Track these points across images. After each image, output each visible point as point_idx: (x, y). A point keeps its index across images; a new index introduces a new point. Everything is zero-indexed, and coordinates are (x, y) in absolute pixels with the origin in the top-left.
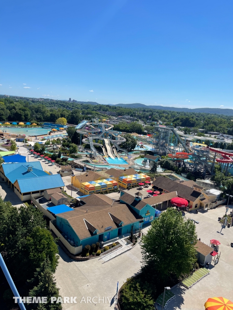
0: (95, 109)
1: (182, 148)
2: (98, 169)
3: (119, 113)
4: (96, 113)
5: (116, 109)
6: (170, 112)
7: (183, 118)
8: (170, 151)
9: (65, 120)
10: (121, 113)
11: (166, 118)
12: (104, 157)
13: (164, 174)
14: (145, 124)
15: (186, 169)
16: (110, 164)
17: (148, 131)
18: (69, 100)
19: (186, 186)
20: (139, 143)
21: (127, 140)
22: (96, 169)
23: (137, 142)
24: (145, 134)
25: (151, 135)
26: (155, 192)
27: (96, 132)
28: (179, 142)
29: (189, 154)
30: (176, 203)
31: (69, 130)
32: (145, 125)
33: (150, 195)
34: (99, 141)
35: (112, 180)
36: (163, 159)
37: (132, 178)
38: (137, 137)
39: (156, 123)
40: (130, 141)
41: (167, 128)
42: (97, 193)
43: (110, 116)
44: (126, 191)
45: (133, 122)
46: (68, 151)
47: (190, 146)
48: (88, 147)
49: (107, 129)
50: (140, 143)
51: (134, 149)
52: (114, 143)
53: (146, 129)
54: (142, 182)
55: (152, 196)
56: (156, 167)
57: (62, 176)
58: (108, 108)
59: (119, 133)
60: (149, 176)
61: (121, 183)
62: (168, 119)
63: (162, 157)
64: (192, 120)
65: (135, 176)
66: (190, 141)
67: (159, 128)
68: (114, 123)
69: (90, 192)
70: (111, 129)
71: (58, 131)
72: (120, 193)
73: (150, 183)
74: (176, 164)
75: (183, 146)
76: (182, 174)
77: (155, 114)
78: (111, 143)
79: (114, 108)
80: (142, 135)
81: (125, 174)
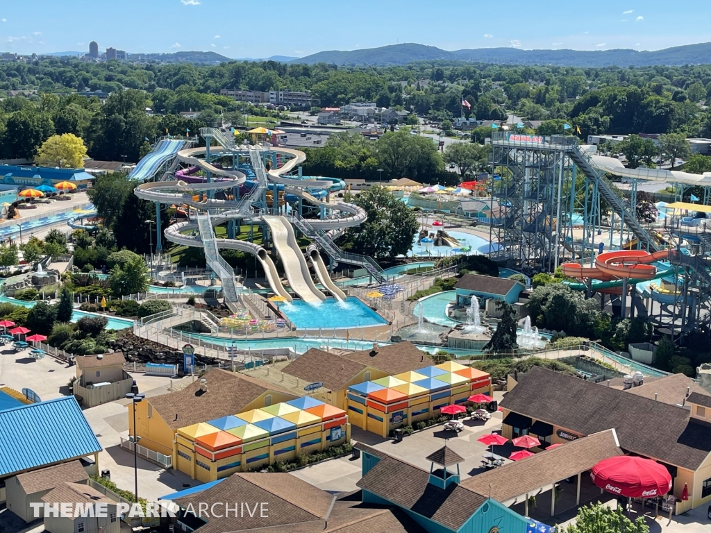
0: (211, 82)
1: (621, 231)
2: (248, 360)
3: (323, 94)
4: (219, 103)
5: (309, 76)
6: (555, 71)
7: (615, 98)
8: (571, 250)
9: (76, 143)
10: (335, 95)
11: (540, 99)
12: (271, 300)
13: (552, 356)
14: (449, 135)
15: (650, 326)
16: (302, 332)
17: (465, 166)
18: (88, 51)
19: (655, 403)
20: (426, 223)
21: (372, 216)
22: (239, 358)
23: (419, 220)
24: (449, 180)
25: (479, 183)
26: (515, 441)
27: (225, 188)
28: (605, 204)
29: (656, 255)
30: (614, 484)
31: (100, 189)
32: (448, 141)
33: (497, 457)
34: (243, 229)
35: (318, 403)
36: (542, 290)
37: (407, 386)
38: (414, 196)
39: (495, 125)
40: (386, 218)
41: (547, 145)
42: (253, 470)
43: (283, 110)
44: (386, 448)
45: (392, 129)
46: (103, 284)
47: (660, 221)
48: (193, 260)
49: (275, 173)
50: (431, 221)
51: (405, 253)
52: (312, 233)
53: (451, 159)
54: (457, 402)
55: (507, 461)
56: (515, 327)
57: (83, 404)
58: (272, 73)
59: (331, 184)
60: (484, 369)
61: (361, 412)
62: (549, 105)
63: (536, 278)
64: (658, 102)
65: (424, 377)
66: (655, 198)
67: (511, 148)
68: (303, 142)
69: (219, 469)
70: (294, 171)
71: (51, 195)
72: (360, 460)
73: (494, 404)
74: (603, 307)
75: (626, 221)
76: (631, 347)
77: (488, 88)
78: (299, 235)
79: (302, 72)
80: (436, 188)
81: (376, 369)
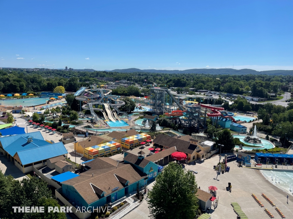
0: (92, 75)
1: (176, 106)
2: (100, 134)
3: (116, 78)
4: (94, 80)
5: (113, 74)
6: (163, 74)
7: (175, 80)
8: (167, 110)
9: (63, 88)
10: (118, 78)
11: (160, 80)
12: (105, 121)
13: (163, 132)
14: (142, 87)
15: (182, 125)
16: (111, 128)
17: (145, 93)
18: (65, 68)
19: (183, 141)
20: (137, 105)
21: (126, 103)
22: (98, 133)
23: (136, 104)
24: (142, 96)
25: (148, 97)
26: (156, 149)
27: (95, 97)
28: (173, 101)
29: (183, 111)
30: (175, 157)
31: (68, 98)
32: (142, 88)
33: (152, 153)
34: (99, 106)
35: (115, 142)
36: (161, 118)
37: (134, 138)
38: (135, 99)
39: (151, 85)
40: (129, 104)
41: (162, 89)
42: (101, 157)
43: (107, 81)
44: (129, 151)
45: (130, 85)
46: (68, 118)
47: (184, 104)
48: (88, 113)
49: (106, 94)
50: (138, 104)
51: (133, 111)
52: (114, 107)
53: (142, 92)
54: (144, 142)
55: (154, 153)
56: (155, 126)
57: (64, 143)
58: (105, 74)
59: (117, 97)
60: (149, 135)
61: (124, 144)
62: (162, 81)
63: (160, 116)
64: (183, 81)
65: (137, 137)
66: (183, 100)
67: (154, 90)
68: (112, 88)
69: (94, 157)
70: (110, 94)
71: (57, 99)
72: (124, 154)
73: (151, 142)
74: (173, 122)
75: (177, 104)
76: (178, 130)
77: (150, 77)
78: (111, 107)
79: (111, 73)
80: (139, 98)
81: (127, 135)
